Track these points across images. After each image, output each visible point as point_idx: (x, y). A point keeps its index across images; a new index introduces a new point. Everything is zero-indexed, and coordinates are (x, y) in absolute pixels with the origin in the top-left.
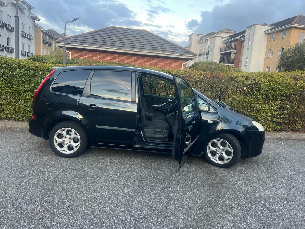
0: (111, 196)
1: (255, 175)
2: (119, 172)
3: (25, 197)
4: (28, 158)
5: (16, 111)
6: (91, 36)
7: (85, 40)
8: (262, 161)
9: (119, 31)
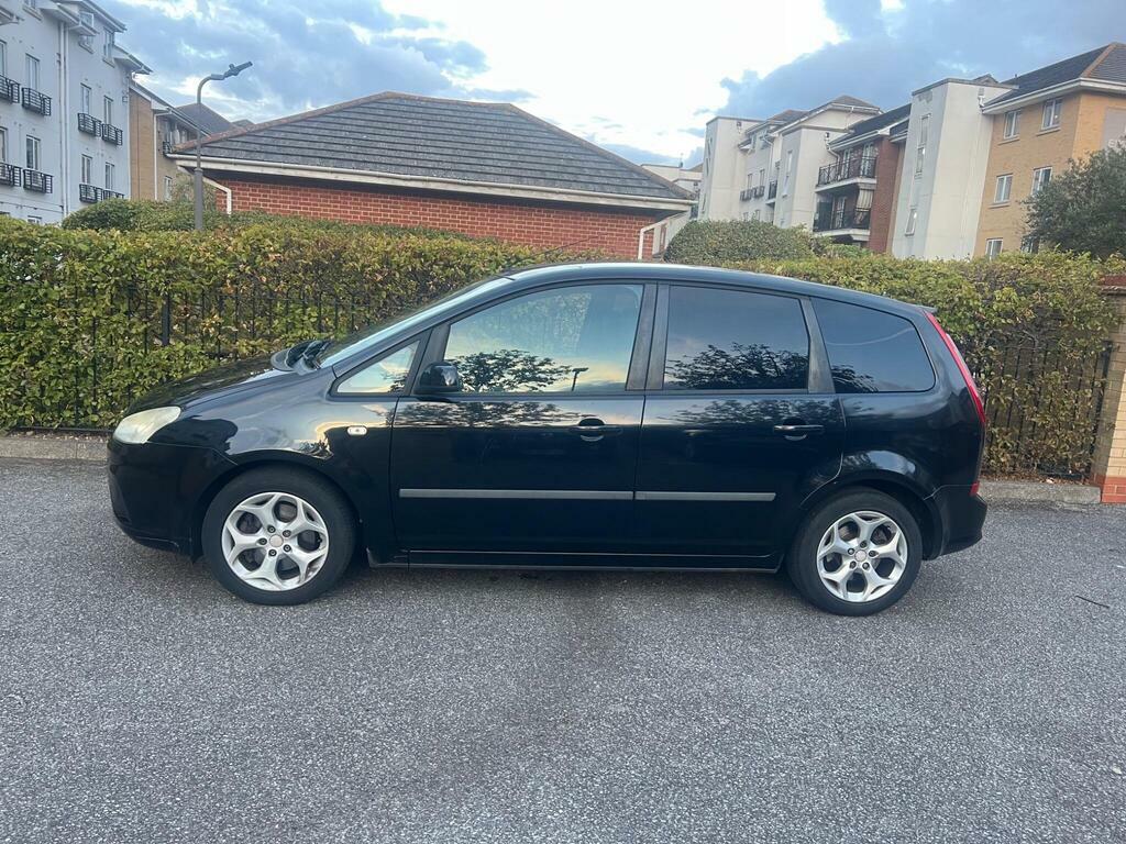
6: (306, 131)
7: (281, 143)
9: (411, 109)
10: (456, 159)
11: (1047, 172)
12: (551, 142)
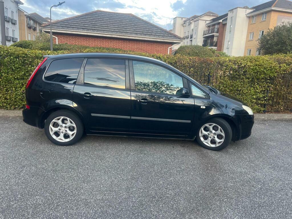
0: (112, 183)
1: (245, 157)
2: (117, 158)
3: (26, 188)
4: (24, 148)
5: (7, 99)
6: (77, 21)
7: (71, 24)
8: (250, 142)
9: (105, 15)
10: (119, 29)
11: (263, 32)
12: (143, 24)
